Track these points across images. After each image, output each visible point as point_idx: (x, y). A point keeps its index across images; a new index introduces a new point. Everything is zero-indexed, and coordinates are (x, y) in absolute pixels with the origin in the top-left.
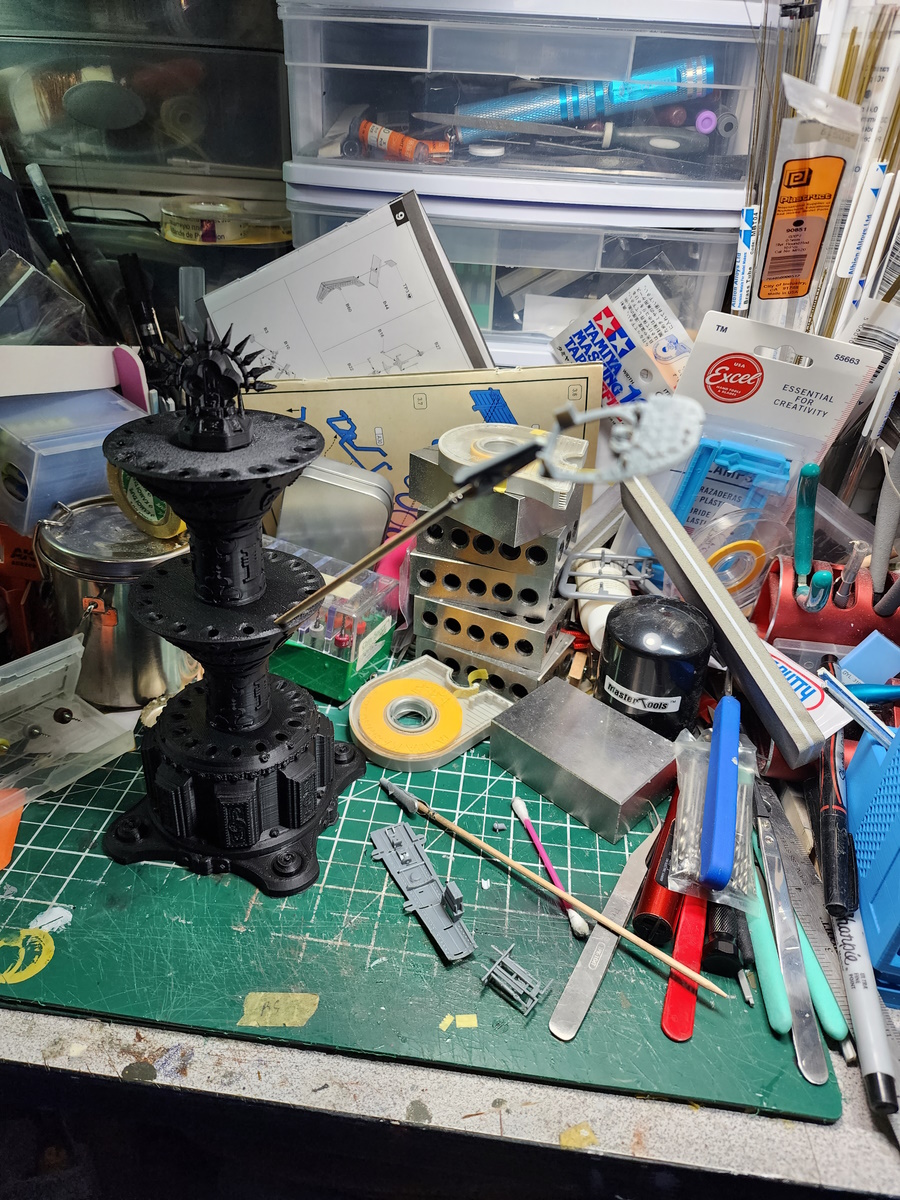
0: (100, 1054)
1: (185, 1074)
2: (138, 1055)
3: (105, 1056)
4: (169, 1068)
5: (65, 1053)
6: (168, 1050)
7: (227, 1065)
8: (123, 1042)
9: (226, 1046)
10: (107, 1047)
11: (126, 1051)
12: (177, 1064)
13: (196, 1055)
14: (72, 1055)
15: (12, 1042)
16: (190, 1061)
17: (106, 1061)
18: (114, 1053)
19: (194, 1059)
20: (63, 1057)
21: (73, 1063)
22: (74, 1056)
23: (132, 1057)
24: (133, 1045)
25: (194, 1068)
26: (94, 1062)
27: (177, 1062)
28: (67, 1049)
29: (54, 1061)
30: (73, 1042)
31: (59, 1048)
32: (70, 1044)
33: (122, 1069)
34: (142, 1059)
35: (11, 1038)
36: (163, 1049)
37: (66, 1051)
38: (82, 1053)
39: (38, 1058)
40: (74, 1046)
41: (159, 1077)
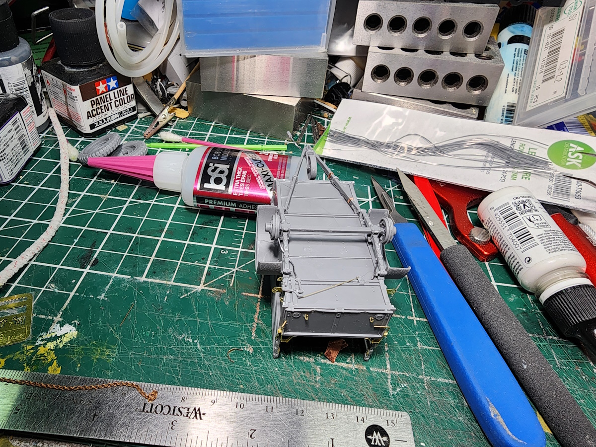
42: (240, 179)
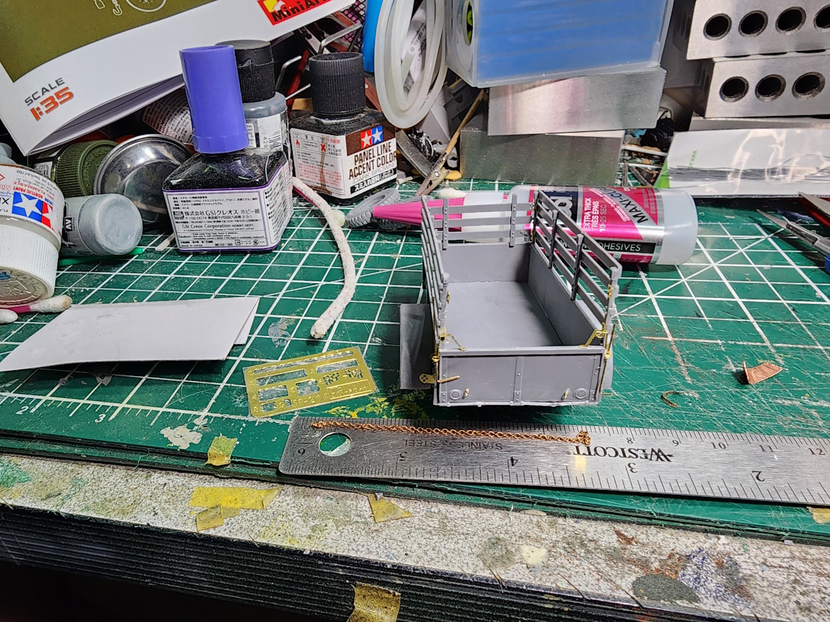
0: (577, 562)
1: (749, 596)
2: (644, 564)
3: (585, 564)
4: (712, 586)
5: (517, 559)
6: (688, 558)
7: (814, 583)
8: (603, 544)
9: (786, 553)
10: (582, 552)
11: (614, 556)
12: (721, 579)
13: (744, 566)
14: (530, 562)
15: (424, 542)
16: (741, 575)
17: (592, 572)
18: (599, 561)
19: (744, 571)
20: (517, 565)
21: (539, 575)
22: (534, 564)
23: (633, 567)
24: (622, 549)
25: (758, 587)
26: (573, 573)
27: (719, 577)
28: (517, 553)
29: (507, 571)
30: (520, 543)
31: (504, 552)
32: (516, 546)
33: (630, 586)
34: (652, 570)
35: (419, 536)
36: (678, 556)
37: (517, 557)
38: (545, 560)
39: (477, 566)
40: (526, 549)
41: (705, 601)
42: (591, 210)
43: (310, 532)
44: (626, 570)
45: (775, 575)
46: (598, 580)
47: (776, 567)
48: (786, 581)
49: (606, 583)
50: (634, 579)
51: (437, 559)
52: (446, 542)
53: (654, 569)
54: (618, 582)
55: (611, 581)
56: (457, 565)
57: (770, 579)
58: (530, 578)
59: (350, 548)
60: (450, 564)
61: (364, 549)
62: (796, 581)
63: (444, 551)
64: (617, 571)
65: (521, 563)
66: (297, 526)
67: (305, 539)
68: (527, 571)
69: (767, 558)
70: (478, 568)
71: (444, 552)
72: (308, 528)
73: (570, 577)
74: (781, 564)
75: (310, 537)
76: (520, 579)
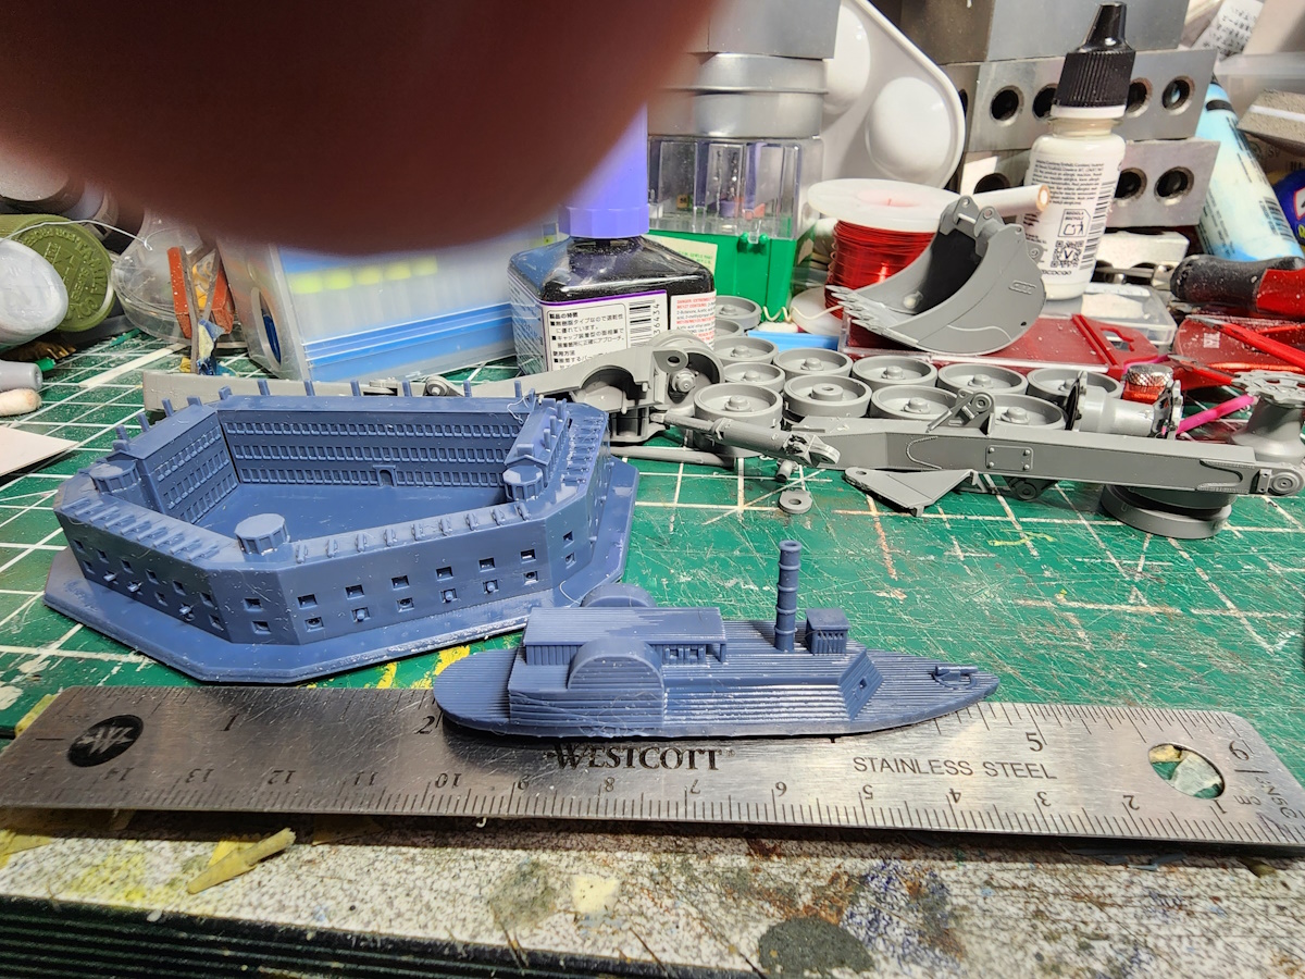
0: (667, 902)
1: (959, 950)
2: (784, 897)
3: (683, 905)
4: (897, 934)
5: (559, 903)
6: (864, 881)
7: (1066, 915)
8: (721, 862)
10: (679, 880)
11: (736, 886)
12: (915, 918)
13: (955, 890)
14: (583, 907)
15: (394, 879)
16: (948, 908)
17: (690, 920)
18: (709, 897)
19: (955, 901)
20: (556, 917)
21: (593, 933)
22: (589, 912)
23: (767, 906)
24: (753, 870)
25: (974, 929)
26: (657, 926)
27: (911, 915)
28: (562, 892)
29: (535, 931)
30: (574, 870)
31: (539, 891)
32: (566, 876)
33: (754, 945)
34: (798, 910)
35: (390, 868)
36: (846, 878)
37: (560, 900)
38: (610, 902)
39: (481, 923)
40: (581, 882)
41: (883, 964)
43: (178, 873)
44: (752, 913)
45: (1003, 903)
46: (699, 937)
47: (1007, 888)
48: (1021, 914)
49: (713, 941)
50: (763, 929)
51: (407, 915)
52: (436, 877)
53: (801, 907)
54: (735, 939)
55: (723, 936)
56: (444, 924)
57: (996, 912)
58: (575, 943)
59: (246, 901)
60: (430, 924)
61: (272, 901)
62: (1038, 914)
63: (427, 896)
64: (736, 915)
65: (566, 911)
66: (157, 860)
67: (160, 888)
68: (572, 928)
69: (994, 872)
70: (483, 928)
71: (425, 900)
72: (176, 864)
73: (649, 934)
74: (1016, 881)
75: (172, 884)
76: (557, 945)
